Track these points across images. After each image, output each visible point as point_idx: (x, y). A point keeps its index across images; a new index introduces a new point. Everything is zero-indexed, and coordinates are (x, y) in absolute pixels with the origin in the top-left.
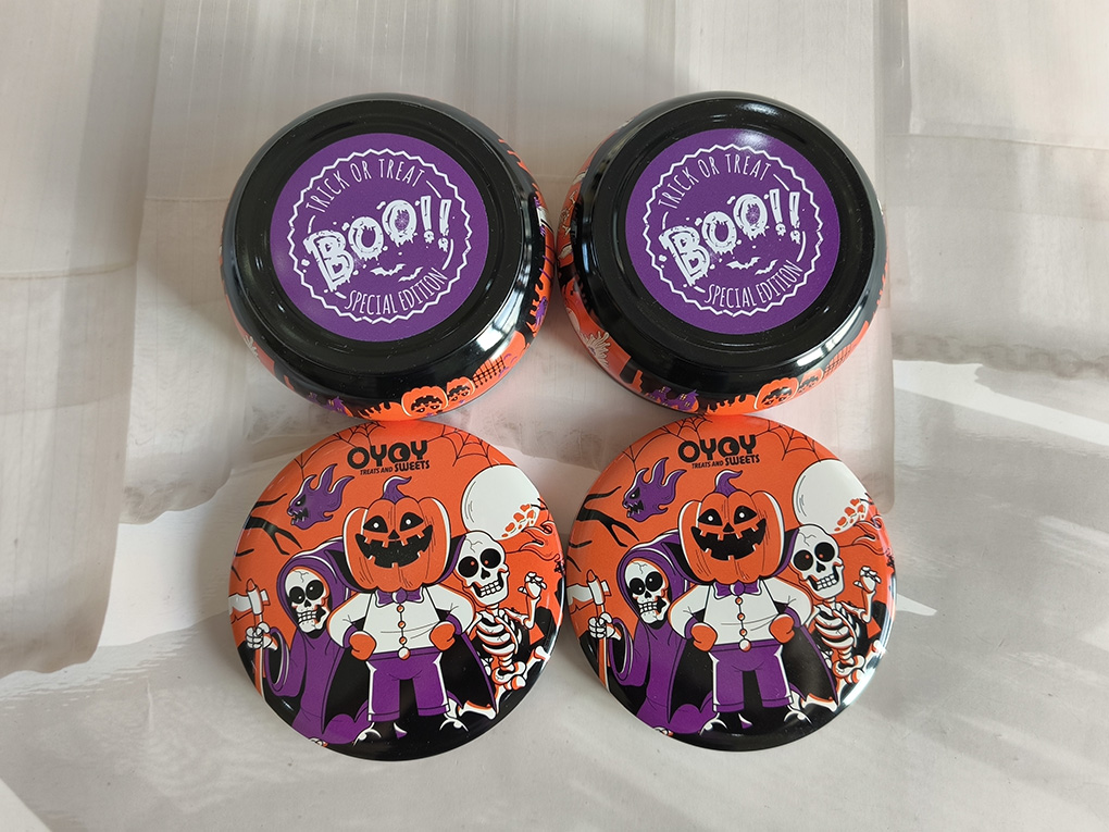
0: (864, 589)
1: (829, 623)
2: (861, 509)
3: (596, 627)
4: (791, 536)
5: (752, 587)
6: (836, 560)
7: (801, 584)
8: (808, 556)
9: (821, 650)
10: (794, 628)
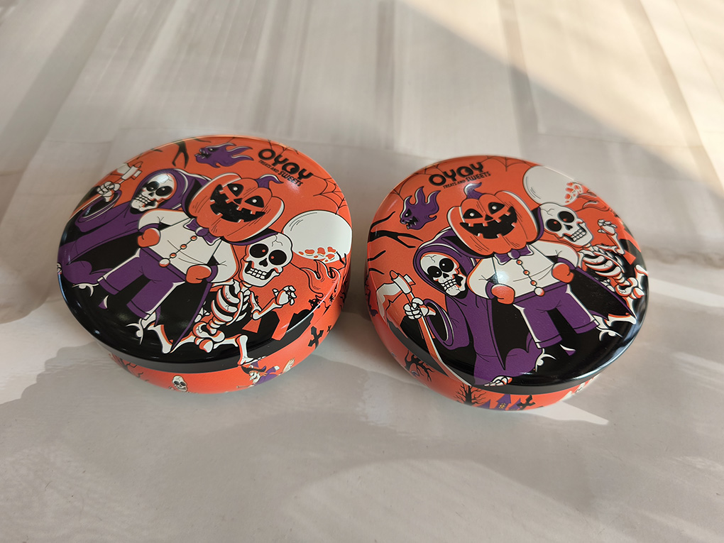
0: (608, 233)
1: (595, 261)
2: (577, 188)
3: (412, 311)
4: (537, 212)
5: (523, 252)
6: (577, 220)
7: (560, 241)
8: (555, 223)
9: (600, 281)
10: (571, 271)
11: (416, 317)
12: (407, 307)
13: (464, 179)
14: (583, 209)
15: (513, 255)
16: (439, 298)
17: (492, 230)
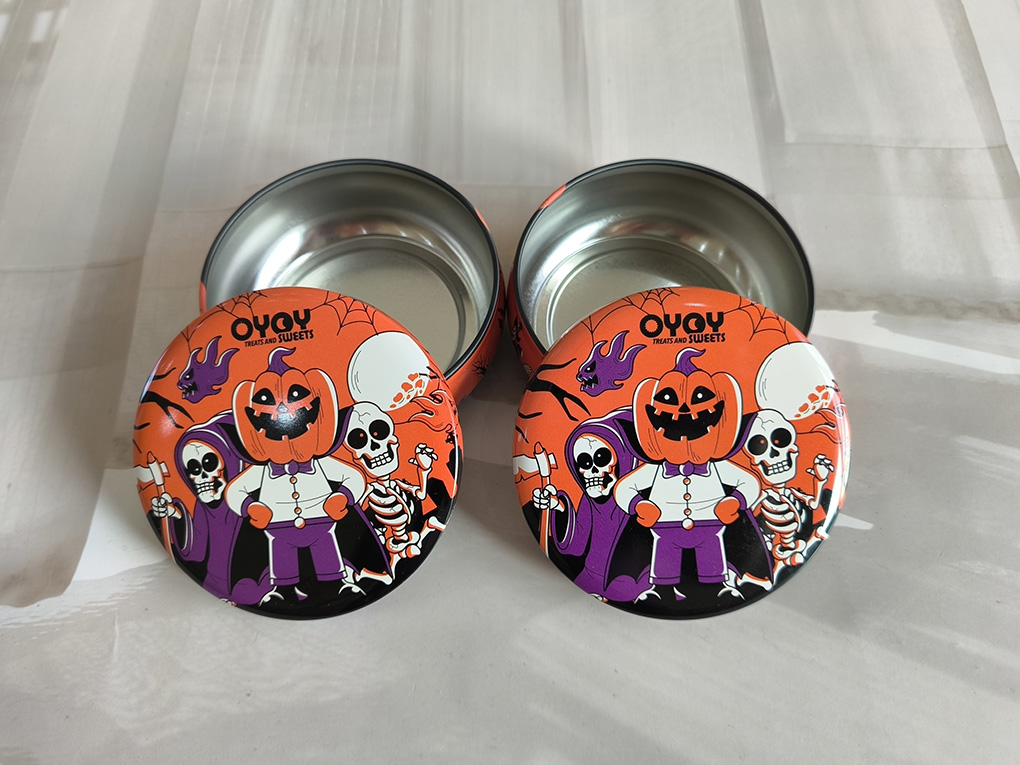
0: (817, 477)
1: (775, 507)
2: (826, 396)
3: (540, 498)
4: (749, 419)
5: (700, 469)
6: (791, 446)
7: (751, 469)
8: (762, 441)
9: (763, 532)
10: (739, 511)
12: (537, 493)
14: (811, 432)
17: (678, 428)
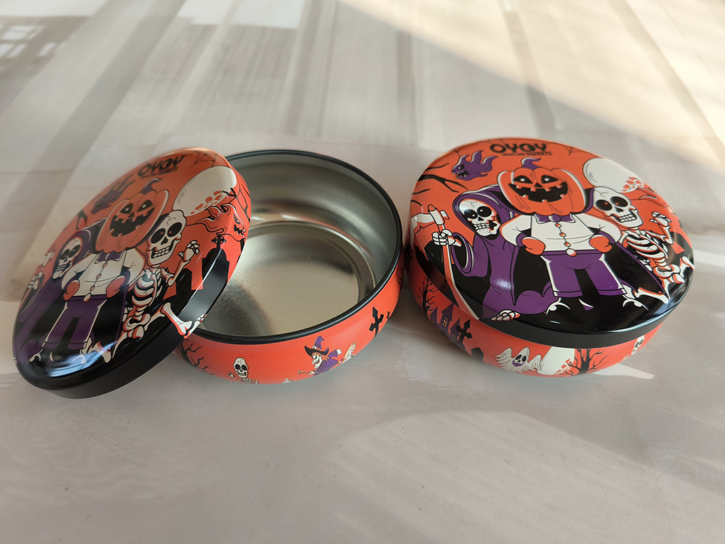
0: (660, 225)
1: (639, 242)
2: (638, 182)
3: (439, 238)
4: (590, 192)
5: (566, 218)
6: (629, 206)
7: (606, 218)
8: (606, 203)
9: (639, 259)
10: (610, 244)
11: (442, 244)
12: (436, 235)
13: (525, 153)
14: (639, 199)
15: (553, 218)
16: (468, 235)
17: (537, 196)
